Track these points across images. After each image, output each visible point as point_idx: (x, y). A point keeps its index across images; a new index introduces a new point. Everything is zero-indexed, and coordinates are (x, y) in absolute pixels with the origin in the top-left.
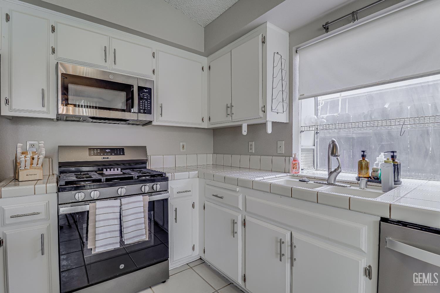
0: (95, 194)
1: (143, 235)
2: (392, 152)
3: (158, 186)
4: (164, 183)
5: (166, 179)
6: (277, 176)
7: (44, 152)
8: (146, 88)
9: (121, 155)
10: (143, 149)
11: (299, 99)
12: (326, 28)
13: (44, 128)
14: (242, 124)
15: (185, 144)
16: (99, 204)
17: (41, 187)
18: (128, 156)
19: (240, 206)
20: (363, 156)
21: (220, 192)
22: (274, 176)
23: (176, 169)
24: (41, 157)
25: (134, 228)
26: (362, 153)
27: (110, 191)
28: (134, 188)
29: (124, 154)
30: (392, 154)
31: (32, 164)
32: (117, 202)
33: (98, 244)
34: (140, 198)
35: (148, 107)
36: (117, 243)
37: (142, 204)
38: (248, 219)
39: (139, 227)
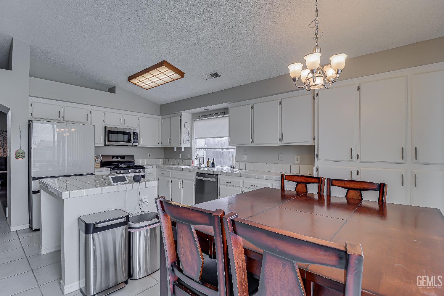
3: (141, 170)
5: (144, 168)
12: (201, 117)
18: (126, 160)
19: (171, 176)
20: (208, 159)
21: (164, 172)
23: (147, 165)
38: (173, 180)
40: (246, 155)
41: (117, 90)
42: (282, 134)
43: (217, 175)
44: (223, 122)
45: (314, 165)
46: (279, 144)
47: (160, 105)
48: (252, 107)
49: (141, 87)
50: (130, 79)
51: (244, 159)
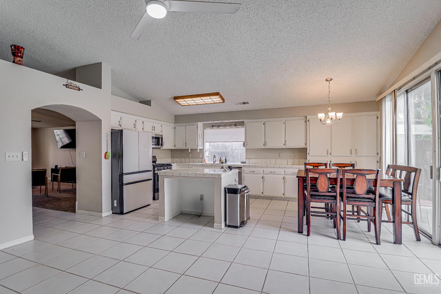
5: (172, 165)
11: (205, 143)
12: (213, 126)
40: (255, 154)
41: (152, 103)
42: (286, 141)
43: (242, 167)
44: (241, 131)
45: (307, 159)
46: (284, 147)
47: (175, 116)
48: (264, 124)
49: (180, 104)
50: (176, 98)
51: (252, 157)
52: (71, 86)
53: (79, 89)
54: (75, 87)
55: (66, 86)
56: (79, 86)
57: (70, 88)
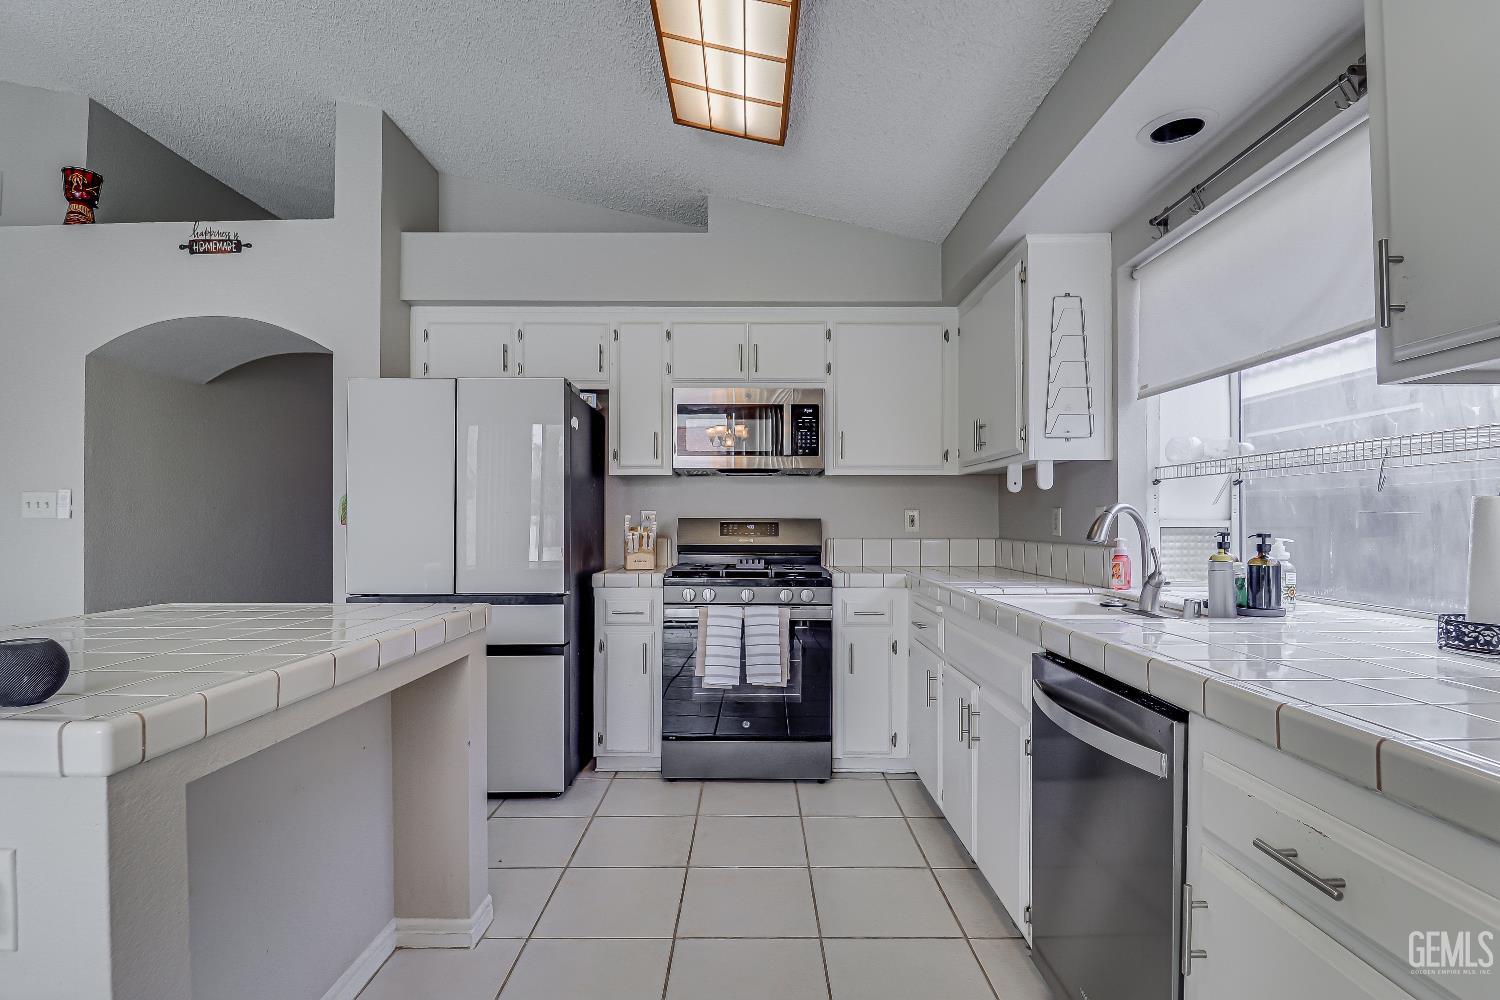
0: (707, 594)
1: (775, 675)
2: (1259, 536)
4: (825, 590)
6: (1050, 590)
7: (654, 528)
8: (808, 407)
9: (770, 535)
10: (816, 524)
11: (1140, 397)
13: (662, 489)
14: (1006, 468)
15: (916, 513)
16: (712, 610)
17: (646, 577)
22: (1043, 591)
24: (652, 535)
25: (762, 660)
26: (1220, 539)
27: (728, 592)
28: (766, 592)
29: (777, 534)
30: (1259, 541)
31: (641, 545)
32: (737, 611)
33: (708, 670)
34: (775, 610)
35: (812, 443)
36: (735, 677)
37: (776, 621)
39: (771, 659)
52: (209, 241)
53: (239, 247)
54: (223, 241)
55: (191, 247)
56: (236, 235)
57: (204, 252)
